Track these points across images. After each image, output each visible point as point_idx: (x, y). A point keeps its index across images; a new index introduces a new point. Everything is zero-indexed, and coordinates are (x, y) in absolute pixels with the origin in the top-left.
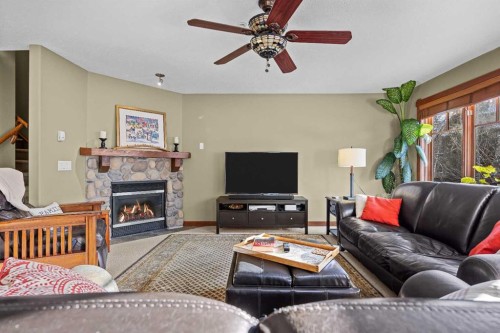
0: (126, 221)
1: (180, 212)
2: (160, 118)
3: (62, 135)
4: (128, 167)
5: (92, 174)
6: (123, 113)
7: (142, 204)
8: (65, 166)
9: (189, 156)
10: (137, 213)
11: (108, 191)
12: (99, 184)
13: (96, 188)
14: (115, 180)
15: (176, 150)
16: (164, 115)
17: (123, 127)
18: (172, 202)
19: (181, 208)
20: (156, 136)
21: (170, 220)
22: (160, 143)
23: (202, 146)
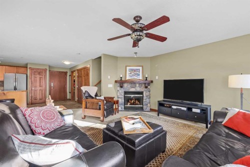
0: (130, 105)
1: (149, 105)
2: (141, 68)
3: (109, 77)
4: (129, 86)
5: (119, 88)
6: (128, 68)
7: (135, 100)
8: (110, 86)
9: (152, 82)
10: (134, 103)
11: (123, 94)
12: (120, 91)
13: (120, 93)
14: (125, 90)
15: (146, 80)
16: (142, 66)
17: (128, 72)
18: (145, 100)
19: (149, 103)
20: (139, 75)
21: (145, 107)
22: (141, 78)
23: (157, 78)
